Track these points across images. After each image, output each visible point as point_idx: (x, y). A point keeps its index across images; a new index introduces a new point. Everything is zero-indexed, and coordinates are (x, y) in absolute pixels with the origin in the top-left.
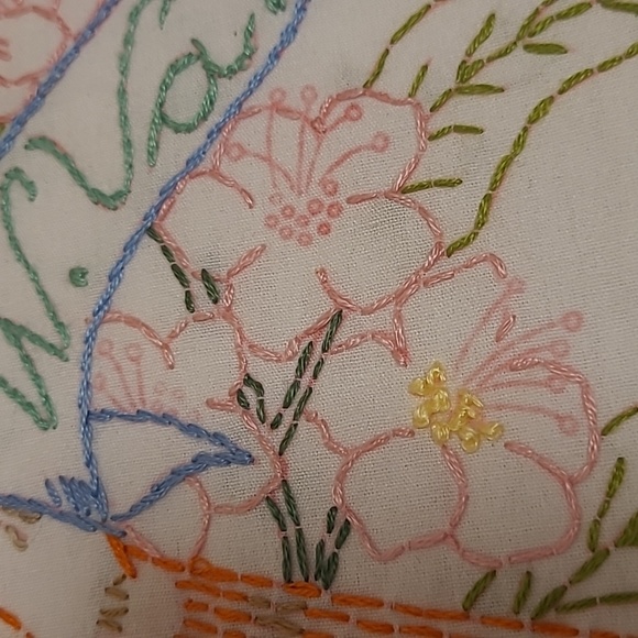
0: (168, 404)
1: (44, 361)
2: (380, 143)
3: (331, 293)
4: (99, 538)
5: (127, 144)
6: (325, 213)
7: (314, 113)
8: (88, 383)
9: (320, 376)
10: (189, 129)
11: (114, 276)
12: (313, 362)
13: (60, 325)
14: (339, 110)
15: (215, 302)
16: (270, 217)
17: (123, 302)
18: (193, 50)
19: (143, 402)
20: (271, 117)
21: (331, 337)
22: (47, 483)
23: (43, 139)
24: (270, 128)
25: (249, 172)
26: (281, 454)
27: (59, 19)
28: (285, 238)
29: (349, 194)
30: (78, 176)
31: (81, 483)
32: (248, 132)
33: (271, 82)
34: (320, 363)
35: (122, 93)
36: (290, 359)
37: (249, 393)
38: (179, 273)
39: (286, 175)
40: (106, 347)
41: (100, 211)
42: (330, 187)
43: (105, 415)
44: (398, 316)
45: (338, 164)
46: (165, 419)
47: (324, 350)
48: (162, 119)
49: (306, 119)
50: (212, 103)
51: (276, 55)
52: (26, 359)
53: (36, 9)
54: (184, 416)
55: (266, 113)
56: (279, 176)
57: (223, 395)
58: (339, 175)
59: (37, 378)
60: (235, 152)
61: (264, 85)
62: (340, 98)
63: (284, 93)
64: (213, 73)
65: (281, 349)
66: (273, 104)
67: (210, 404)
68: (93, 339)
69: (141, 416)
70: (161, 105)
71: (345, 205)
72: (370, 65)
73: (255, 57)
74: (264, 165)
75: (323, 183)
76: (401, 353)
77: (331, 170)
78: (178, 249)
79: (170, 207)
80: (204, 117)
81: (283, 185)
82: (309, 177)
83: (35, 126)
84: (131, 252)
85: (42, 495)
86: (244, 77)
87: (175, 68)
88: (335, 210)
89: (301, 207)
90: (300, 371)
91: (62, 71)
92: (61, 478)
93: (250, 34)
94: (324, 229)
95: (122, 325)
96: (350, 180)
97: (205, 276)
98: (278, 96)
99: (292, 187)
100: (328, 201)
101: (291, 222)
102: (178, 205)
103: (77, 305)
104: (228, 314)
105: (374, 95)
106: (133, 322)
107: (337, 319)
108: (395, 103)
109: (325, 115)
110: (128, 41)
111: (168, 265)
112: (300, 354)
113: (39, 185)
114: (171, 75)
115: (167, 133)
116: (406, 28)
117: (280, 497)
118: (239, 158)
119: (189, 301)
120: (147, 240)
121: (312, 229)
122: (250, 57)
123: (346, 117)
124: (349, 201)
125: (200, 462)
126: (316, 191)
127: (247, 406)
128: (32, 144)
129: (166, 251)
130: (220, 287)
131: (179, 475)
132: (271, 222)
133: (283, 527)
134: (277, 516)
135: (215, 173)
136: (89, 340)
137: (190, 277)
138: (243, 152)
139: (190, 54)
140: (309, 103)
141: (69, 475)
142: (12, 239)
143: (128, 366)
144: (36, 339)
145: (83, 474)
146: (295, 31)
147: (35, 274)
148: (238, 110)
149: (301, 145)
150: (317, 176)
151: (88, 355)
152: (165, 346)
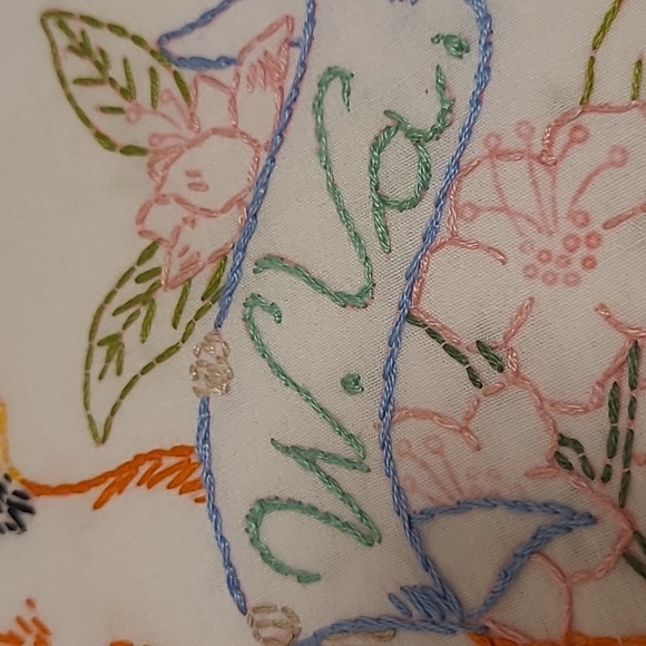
0: (487, 486)
1: (346, 477)
2: (618, 157)
3: (617, 325)
4: (463, 638)
5: (356, 238)
6: (585, 245)
7: (537, 148)
8: (398, 488)
9: (637, 416)
10: (414, 203)
11: (389, 374)
12: (625, 402)
13: (349, 437)
14: (562, 137)
15: (501, 370)
16: (527, 268)
17: (405, 396)
18: (389, 122)
19: (460, 490)
20: (494, 166)
21: (634, 371)
22: (391, 597)
23: (268, 258)
24: (495, 176)
25: (490, 228)
26: (622, 506)
27: (243, 133)
28: (551, 283)
29: (604, 220)
30: (317, 284)
32: (475, 188)
33: (480, 130)
34: (633, 401)
35: (333, 189)
36: (598, 406)
37: (568, 452)
38: (452, 351)
39: (529, 220)
40: (404, 447)
41: (351, 313)
42: (580, 219)
43: (427, 515)
45: (580, 192)
46: (490, 502)
47: (632, 388)
48: (382, 202)
49: (531, 156)
50: (428, 170)
51: (477, 101)
52: (328, 479)
53: (215, 131)
54: (507, 493)
55: (487, 163)
56: (522, 222)
57: (541, 461)
58: (585, 202)
59: (345, 496)
60: (468, 213)
61: (474, 135)
62: (559, 124)
63: (497, 137)
64: (418, 139)
65: (585, 399)
66: (491, 151)
67: (530, 475)
68: (389, 443)
69: (462, 506)
70: (377, 188)
71: (602, 232)
72: (579, 79)
73: (455, 110)
74: (502, 216)
75: (572, 216)
77: (575, 200)
78: (444, 327)
79: (421, 288)
80: (425, 187)
81: (530, 230)
82: (555, 214)
83: (257, 248)
84: (397, 345)
85: (392, 609)
86: (453, 133)
87: (377, 146)
88: (593, 240)
89: (557, 248)
90: (614, 415)
91: (265, 185)
92: (404, 589)
93: (442, 87)
94: (589, 263)
95: (413, 420)
96: (599, 204)
97: (482, 347)
98: (493, 141)
99: (540, 230)
100: (582, 233)
101: (551, 266)
102: (428, 284)
103: (360, 413)
104: (518, 379)
105: (594, 110)
106: (422, 414)
107: (635, 352)
108: (620, 110)
109: (550, 145)
110: (321, 134)
111: (439, 347)
112: (607, 399)
113: (280, 304)
114: (376, 154)
115: (392, 214)
116: (604, 29)
117: (637, 549)
118: (474, 217)
119: (474, 378)
120: (408, 327)
121: (576, 266)
122: (450, 110)
123: (572, 141)
124: (605, 226)
125: (540, 537)
126: (567, 227)
127: (569, 467)
128: (259, 267)
129: (432, 333)
130: (501, 353)
132: (530, 272)
135: (454, 239)
136: (385, 444)
137: (466, 353)
138: (477, 210)
139: (388, 127)
140: (527, 138)
142: (274, 365)
143: (432, 460)
144: (331, 457)
146: (488, 69)
147: (308, 394)
148: (457, 170)
149: (534, 183)
150: (563, 211)
151: (389, 460)
152: (464, 429)
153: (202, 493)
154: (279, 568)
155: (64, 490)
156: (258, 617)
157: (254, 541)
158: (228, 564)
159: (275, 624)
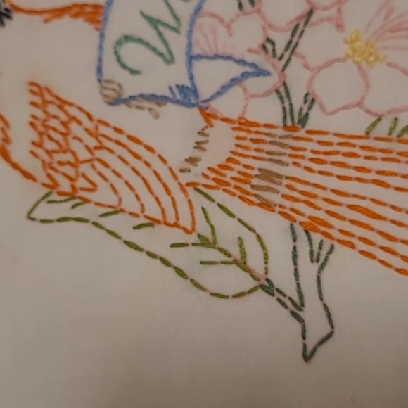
0: (228, 51)
1: (168, 34)
4: (196, 111)
9: (302, 37)
12: (299, 32)
13: (177, 19)
15: (253, 5)
21: (307, 21)
26: (283, 70)
31: (187, 88)
34: (303, 32)
36: (288, 31)
37: (269, 46)
43: (199, 57)
44: (339, 11)
46: (228, 58)
47: (304, 26)
52: (160, 34)
54: (237, 56)
57: (256, 46)
59: (165, 43)
65: (283, 27)
67: (250, 51)
69: (217, 57)
76: (340, 27)
85: (168, 94)
92: (177, 86)
95: (208, 17)
104: (259, 12)
106: (213, 15)
107: (310, 13)
117: (282, 90)
119: (240, 7)
125: (245, 76)
127: (267, 51)
131: (234, 82)
133: (283, 102)
134: (281, 98)
141: (180, 83)
145: (188, 84)
151: (190, 32)
152: (228, 27)
153: (99, 27)
154: (124, 66)
155: (32, 12)
156: (105, 85)
157: (116, 53)
158: (100, 60)
159: (113, 90)
